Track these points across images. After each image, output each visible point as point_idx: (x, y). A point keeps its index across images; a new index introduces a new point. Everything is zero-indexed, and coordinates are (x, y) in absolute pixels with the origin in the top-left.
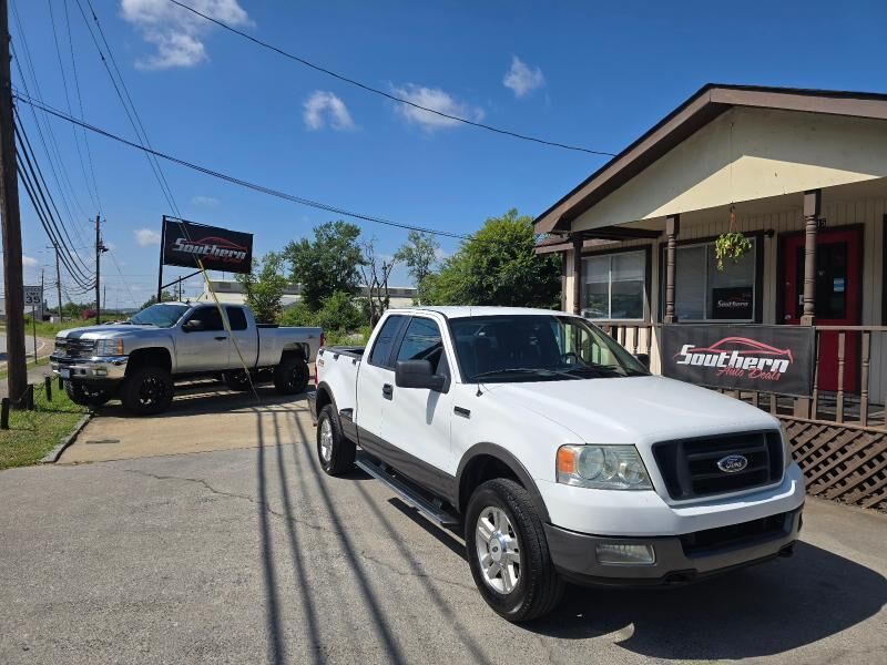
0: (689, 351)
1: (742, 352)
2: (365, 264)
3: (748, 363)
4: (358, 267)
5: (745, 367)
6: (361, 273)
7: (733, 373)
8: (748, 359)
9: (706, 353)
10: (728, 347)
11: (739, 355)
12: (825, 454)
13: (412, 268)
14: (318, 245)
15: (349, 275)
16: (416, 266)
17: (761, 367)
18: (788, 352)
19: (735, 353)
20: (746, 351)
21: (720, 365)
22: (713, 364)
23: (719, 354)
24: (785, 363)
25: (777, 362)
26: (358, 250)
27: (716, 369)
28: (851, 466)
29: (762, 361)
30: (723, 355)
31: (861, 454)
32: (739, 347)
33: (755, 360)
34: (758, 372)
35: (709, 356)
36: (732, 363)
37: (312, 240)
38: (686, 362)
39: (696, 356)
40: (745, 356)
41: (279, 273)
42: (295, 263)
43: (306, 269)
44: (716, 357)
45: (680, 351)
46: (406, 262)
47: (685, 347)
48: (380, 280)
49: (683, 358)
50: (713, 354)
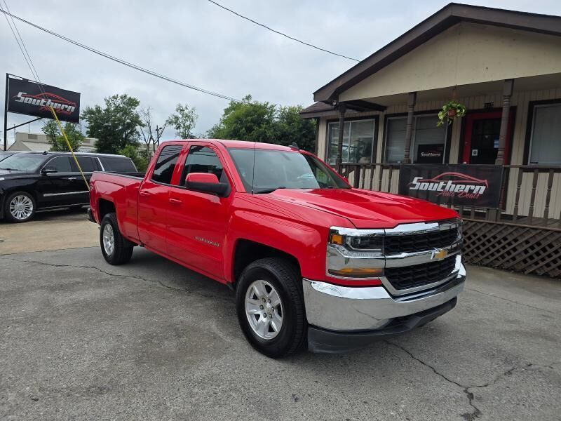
0: (419, 181)
1: (454, 182)
2: (143, 126)
3: (458, 188)
4: (138, 128)
5: (456, 191)
6: (140, 132)
7: (448, 195)
8: (458, 186)
9: (430, 182)
10: (445, 179)
11: (452, 183)
12: (504, 243)
13: (178, 131)
14: (107, 110)
15: (131, 133)
16: (182, 130)
17: (467, 191)
18: (486, 181)
19: (450, 182)
20: (457, 181)
21: (439, 189)
22: (434, 189)
23: (439, 183)
24: (483, 188)
25: (478, 187)
26: (138, 117)
27: (437, 192)
28: (520, 250)
29: (468, 187)
30: (442, 184)
31: (527, 242)
32: (452, 178)
33: (463, 186)
34: (465, 194)
36: (447, 188)
37: (103, 107)
38: (416, 188)
39: (423, 184)
40: (456, 184)
41: (77, 129)
42: (91, 122)
43: (99, 126)
44: (436, 185)
45: (412, 181)
46: (175, 126)
47: (416, 179)
48: (155, 137)
49: (414, 185)
50: (434, 183)
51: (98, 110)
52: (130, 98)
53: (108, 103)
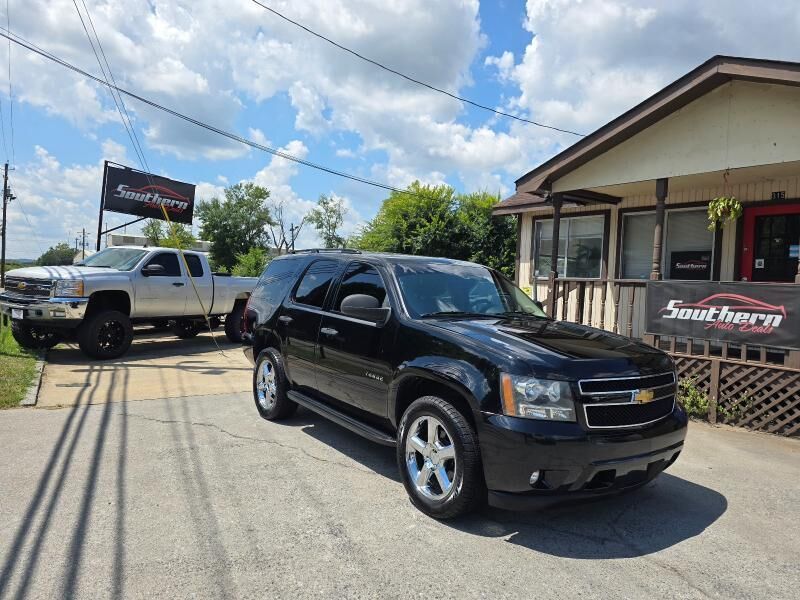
0: (676, 305)
1: (734, 308)
2: (273, 224)
3: (739, 318)
4: (267, 227)
5: (736, 321)
6: (270, 234)
7: (723, 327)
8: (739, 314)
9: (694, 308)
10: (719, 303)
11: (729, 310)
13: (320, 230)
14: (227, 205)
15: (258, 234)
16: (325, 230)
17: (753, 321)
18: (782, 308)
19: (725, 309)
20: (736, 306)
21: (709, 319)
22: (701, 318)
23: (708, 309)
24: (779, 318)
25: (770, 317)
26: (267, 211)
27: (705, 323)
29: (754, 316)
30: (713, 310)
32: (728, 302)
33: (747, 315)
34: (750, 326)
35: (697, 311)
36: (721, 317)
37: (223, 199)
38: (673, 316)
39: (683, 311)
40: (736, 311)
41: (187, 230)
42: (205, 221)
43: (215, 227)
44: (704, 312)
45: (666, 306)
46: (315, 224)
47: (672, 303)
48: (288, 239)
49: (670, 312)
50: (701, 309)
51: (216, 203)
52: (257, 188)
53: (229, 195)
